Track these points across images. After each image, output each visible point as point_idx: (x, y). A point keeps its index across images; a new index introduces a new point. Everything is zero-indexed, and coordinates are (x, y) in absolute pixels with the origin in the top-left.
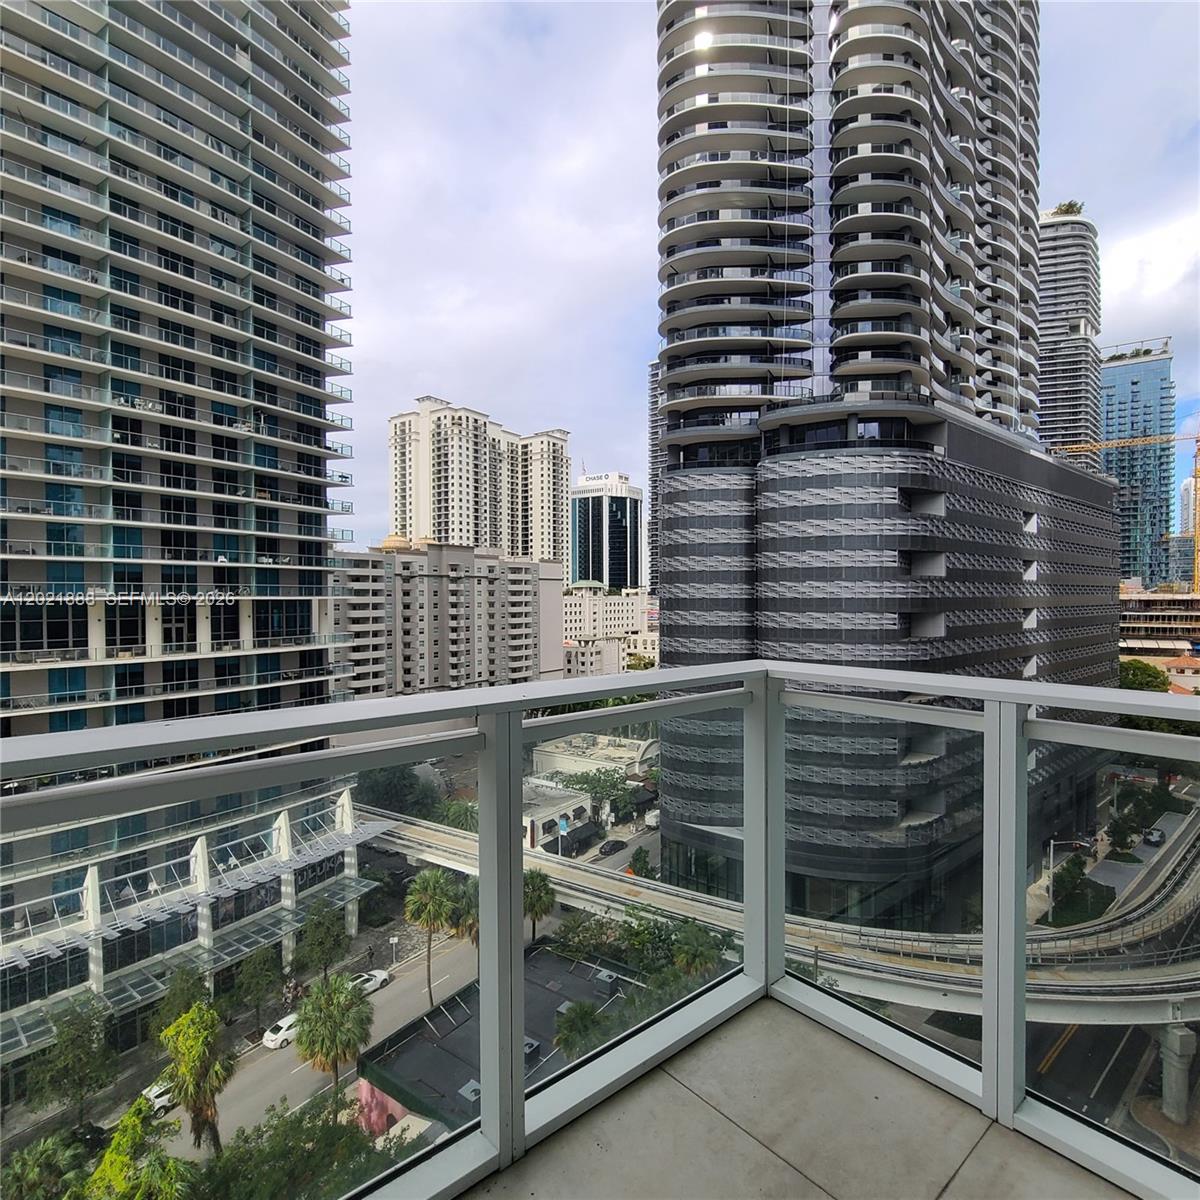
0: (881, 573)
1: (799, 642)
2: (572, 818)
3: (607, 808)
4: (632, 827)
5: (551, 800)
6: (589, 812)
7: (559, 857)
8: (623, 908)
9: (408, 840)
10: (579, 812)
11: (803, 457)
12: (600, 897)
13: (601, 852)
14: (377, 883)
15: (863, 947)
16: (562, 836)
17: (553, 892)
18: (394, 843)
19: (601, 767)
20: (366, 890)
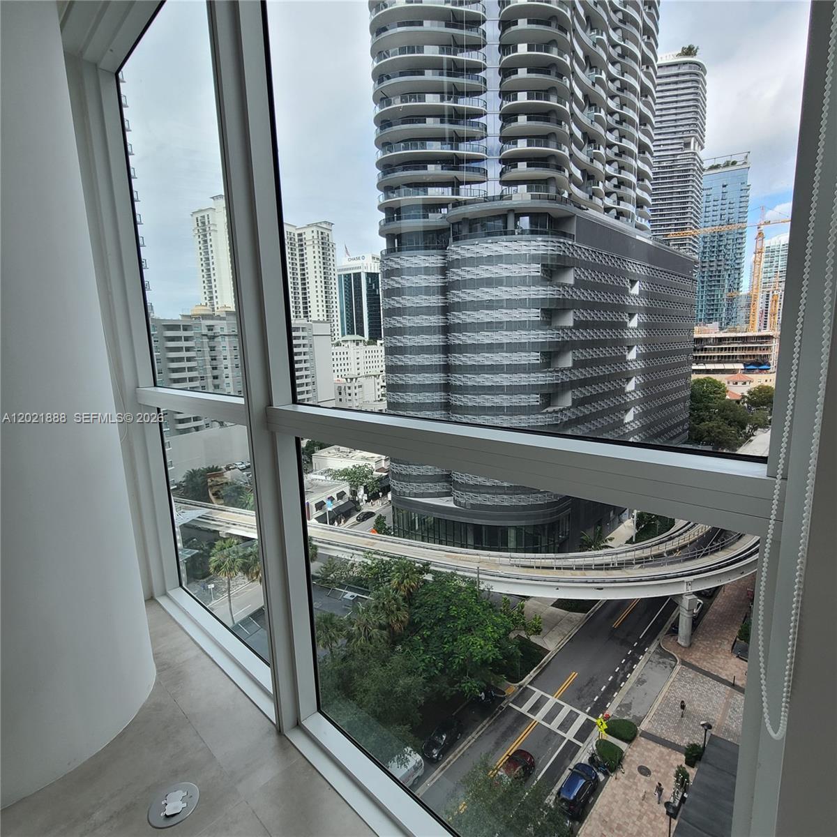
0: (529, 324)
1: (476, 374)
2: (336, 498)
3: (361, 491)
4: (378, 502)
5: (322, 488)
6: (348, 494)
7: (328, 525)
8: (362, 553)
9: (219, 521)
10: (341, 495)
11: (477, 243)
12: (349, 548)
13: (357, 519)
14: (197, 551)
15: (512, 565)
16: (329, 512)
17: (315, 547)
18: (209, 523)
19: (355, 464)
20: (189, 556)
